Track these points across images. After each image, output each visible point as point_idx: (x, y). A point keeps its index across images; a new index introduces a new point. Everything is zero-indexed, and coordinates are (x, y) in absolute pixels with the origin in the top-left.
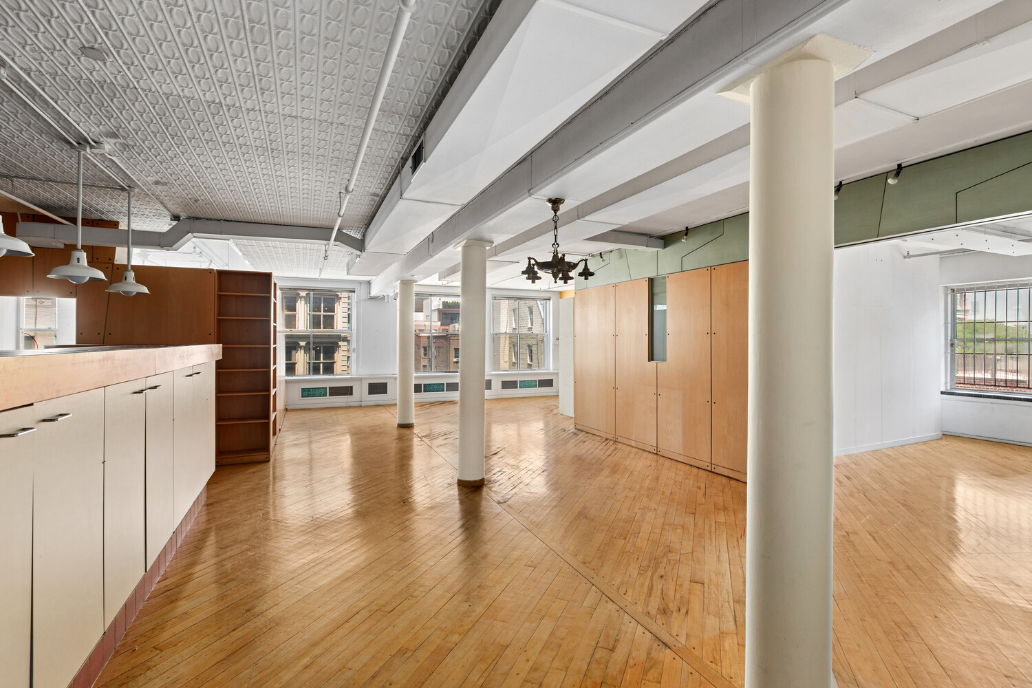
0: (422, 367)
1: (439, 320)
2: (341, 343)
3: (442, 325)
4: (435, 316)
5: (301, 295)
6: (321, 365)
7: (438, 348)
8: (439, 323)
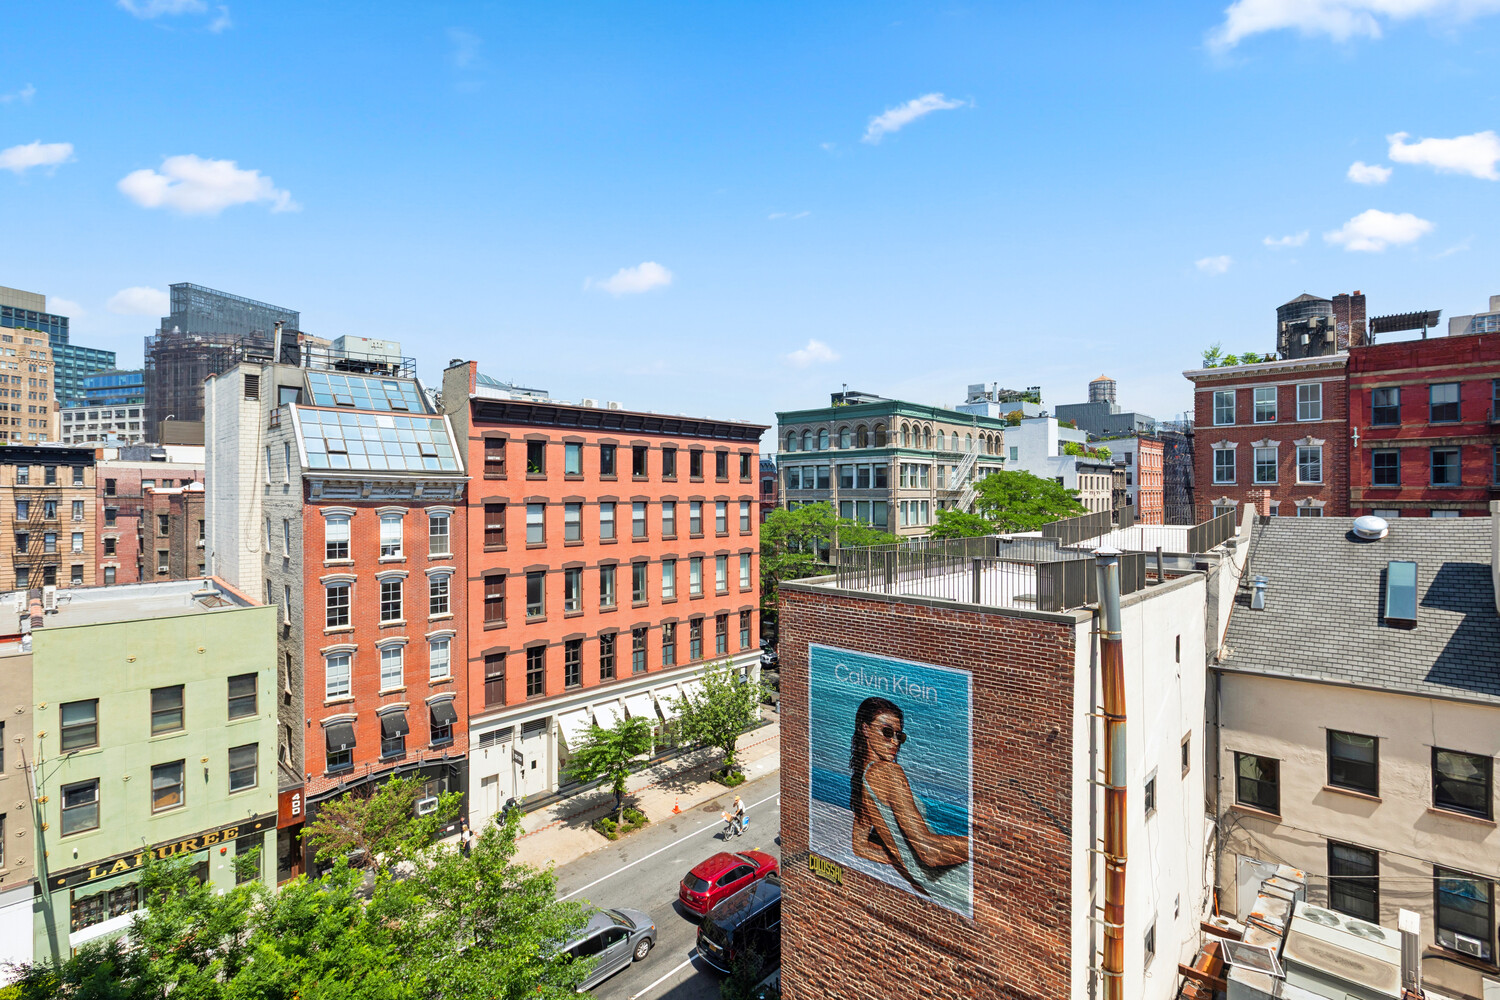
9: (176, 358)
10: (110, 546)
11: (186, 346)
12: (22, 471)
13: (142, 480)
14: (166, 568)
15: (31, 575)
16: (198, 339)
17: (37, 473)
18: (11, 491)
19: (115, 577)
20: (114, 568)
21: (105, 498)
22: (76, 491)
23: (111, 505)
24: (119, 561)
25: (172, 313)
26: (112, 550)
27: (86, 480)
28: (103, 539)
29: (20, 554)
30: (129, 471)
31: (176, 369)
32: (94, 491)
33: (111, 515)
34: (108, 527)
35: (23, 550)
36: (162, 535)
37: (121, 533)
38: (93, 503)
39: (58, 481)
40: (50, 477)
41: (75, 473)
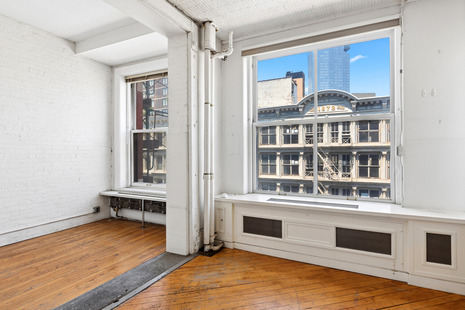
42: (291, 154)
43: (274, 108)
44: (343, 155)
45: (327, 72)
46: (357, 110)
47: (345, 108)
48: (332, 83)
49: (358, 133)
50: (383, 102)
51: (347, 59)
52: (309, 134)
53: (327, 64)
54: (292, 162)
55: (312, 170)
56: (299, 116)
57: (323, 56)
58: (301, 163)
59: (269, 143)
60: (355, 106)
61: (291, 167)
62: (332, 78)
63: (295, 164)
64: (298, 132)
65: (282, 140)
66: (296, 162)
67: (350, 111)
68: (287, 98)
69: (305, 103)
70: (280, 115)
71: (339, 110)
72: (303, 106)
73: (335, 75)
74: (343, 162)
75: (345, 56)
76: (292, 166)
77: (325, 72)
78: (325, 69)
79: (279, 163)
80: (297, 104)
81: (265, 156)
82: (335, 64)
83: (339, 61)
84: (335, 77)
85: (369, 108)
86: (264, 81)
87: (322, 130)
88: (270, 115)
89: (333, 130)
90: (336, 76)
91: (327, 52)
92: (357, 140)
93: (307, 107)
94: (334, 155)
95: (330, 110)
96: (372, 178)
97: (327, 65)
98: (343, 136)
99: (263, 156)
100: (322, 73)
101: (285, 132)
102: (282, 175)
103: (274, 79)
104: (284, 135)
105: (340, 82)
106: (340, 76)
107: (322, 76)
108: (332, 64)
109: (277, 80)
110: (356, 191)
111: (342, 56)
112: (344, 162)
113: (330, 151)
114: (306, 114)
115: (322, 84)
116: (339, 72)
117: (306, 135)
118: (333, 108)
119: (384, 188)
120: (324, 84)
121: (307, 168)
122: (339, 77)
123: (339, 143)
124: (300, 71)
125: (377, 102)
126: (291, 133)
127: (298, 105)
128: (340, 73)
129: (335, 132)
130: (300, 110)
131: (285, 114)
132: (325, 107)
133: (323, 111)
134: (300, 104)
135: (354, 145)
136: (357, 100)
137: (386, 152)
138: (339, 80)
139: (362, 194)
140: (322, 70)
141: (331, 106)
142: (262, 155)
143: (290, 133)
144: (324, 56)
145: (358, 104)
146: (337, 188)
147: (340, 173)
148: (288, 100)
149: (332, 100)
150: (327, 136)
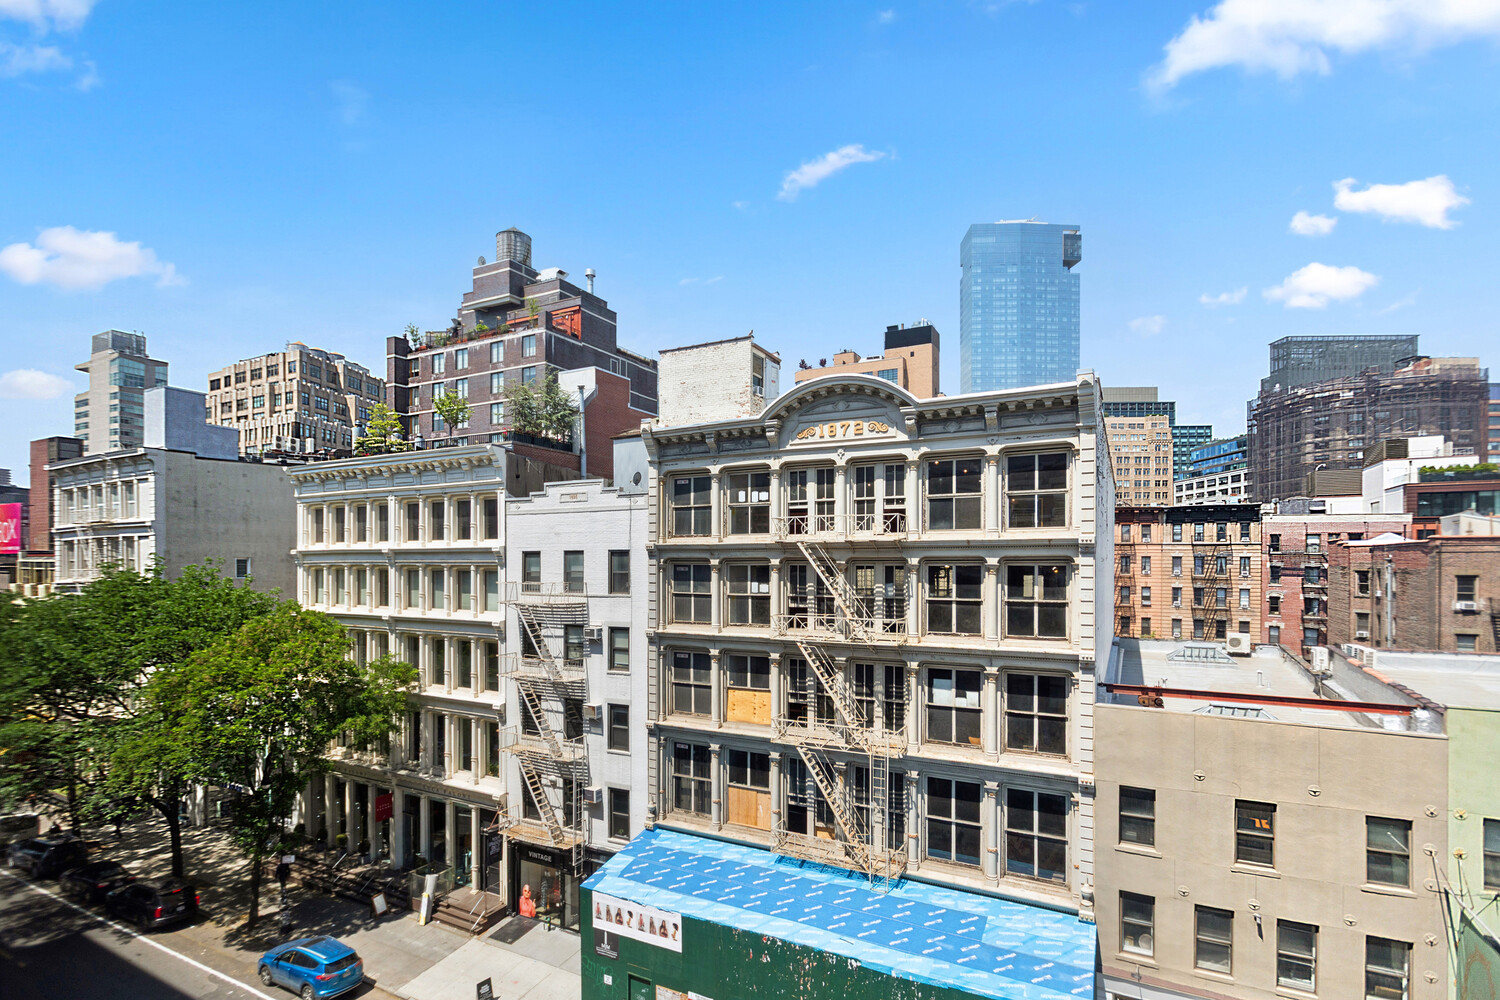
0: (1354, 617)
1: (1408, 511)
2: (1079, 560)
3: (1415, 521)
4: (1398, 501)
5: (989, 453)
6: (1036, 609)
7: (1402, 575)
8: (1409, 518)
9: (1279, 416)
10: (1274, 604)
11: (1289, 402)
12: (1199, 528)
13: (1307, 535)
14: (1366, 634)
15: (1206, 629)
16: (1301, 392)
17: (1210, 529)
18: (1190, 547)
19: (1279, 637)
20: (1278, 628)
21: (1270, 555)
22: (1244, 547)
23: (1276, 563)
24: (1283, 620)
25: (1271, 373)
26: (1276, 609)
27: (1252, 536)
28: (1268, 596)
29: (1196, 606)
30: (1292, 525)
31: (1278, 428)
32: (1259, 547)
33: (1276, 574)
34: (1273, 585)
35: (1200, 604)
36: (1361, 595)
37: (1285, 591)
38: (1259, 560)
39: (1228, 538)
40: (1221, 534)
41: (1242, 529)
42: (749, 565)
43: (699, 428)
44: (886, 567)
45: (1015, 326)
46: (920, 435)
47: (890, 429)
48: (1029, 358)
49: (927, 503)
50: (986, 409)
51: (1073, 289)
52: (796, 504)
53: (1015, 303)
54: (754, 588)
55: (805, 610)
56: (769, 453)
57: (1003, 280)
58: (775, 589)
59: (692, 533)
60: (913, 421)
61: (750, 600)
62: (1027, 343)
63: (759, 592)
64: (768, 501)
65: (725, 522)
66: (764, 588)
67: (903, 437)
68: (739, 400)
69: (783, 413)
70: (719, 450)
71: (874, 435)
72: (775, 422)
73: (1038, 334)
74: (886, 589)
75: (1065, 280)
76: (753, 597)
77: (1009, 326)
78: (1009, 319)
79: (717, 588)
80: (758, 417)
81: (682, 569)
82: (1037, 304)
83: (1049, 296)
84: (1038, 342)
85: (952, 427)
86: (679, 349)
87: (831, 494)
88: (694, 449)
89: (860, 494)
90: (1040, 338)
91: (1015, 270)
92: (924, 522)
93: (790, 425)
94: (862, 568)
95: (851, 434)
96: (963, 634)
97: (1013, 307)
98: (885, 511)
99: (678, 569)
100: (1000, 330)
101: (735, 498)
102: (726, 625)
103: (706, 345)
104: (731, 507)
105: (1053, 356)
106: (1052, 339)
107: (1000, 338)
108: (1029, 303)
109: (712, 347)
110: (917, 673)
111: (1057, 281)
112: (889, 589)
113: (850, 555)
114: (788, 447)
115: (1001, 362)
116: (1049, 327)
117: (791, 507)
118: (858, 427)
119: (991, 666)
120: (1006, 362)
121: (792, 605)
122: (1049, 342)
123: (877, 532)
124: (926, 325)
125: (973, 411)
126: (749, 503)
127: (763, 419)
128: (1052, 331)
129: (865, 498)
130: (768, 434)
131: (732, 448)
132: (838, 425)
133: (831, 436)
134: (768, 416)
135: (912, 538)
136: (917, 405)
137: (998, 559)
138: (1049, 351)
139: (936, 681)
140: (1001, 323)
141: (852, 423)
142: (676, 566)
143: (746, 501)
144: (1006, 282)
145: (921, 419)
146: (869, 663)
147: (879, 622)
148: (742, 405)
149: (854, 405)
150: (843, 511)
